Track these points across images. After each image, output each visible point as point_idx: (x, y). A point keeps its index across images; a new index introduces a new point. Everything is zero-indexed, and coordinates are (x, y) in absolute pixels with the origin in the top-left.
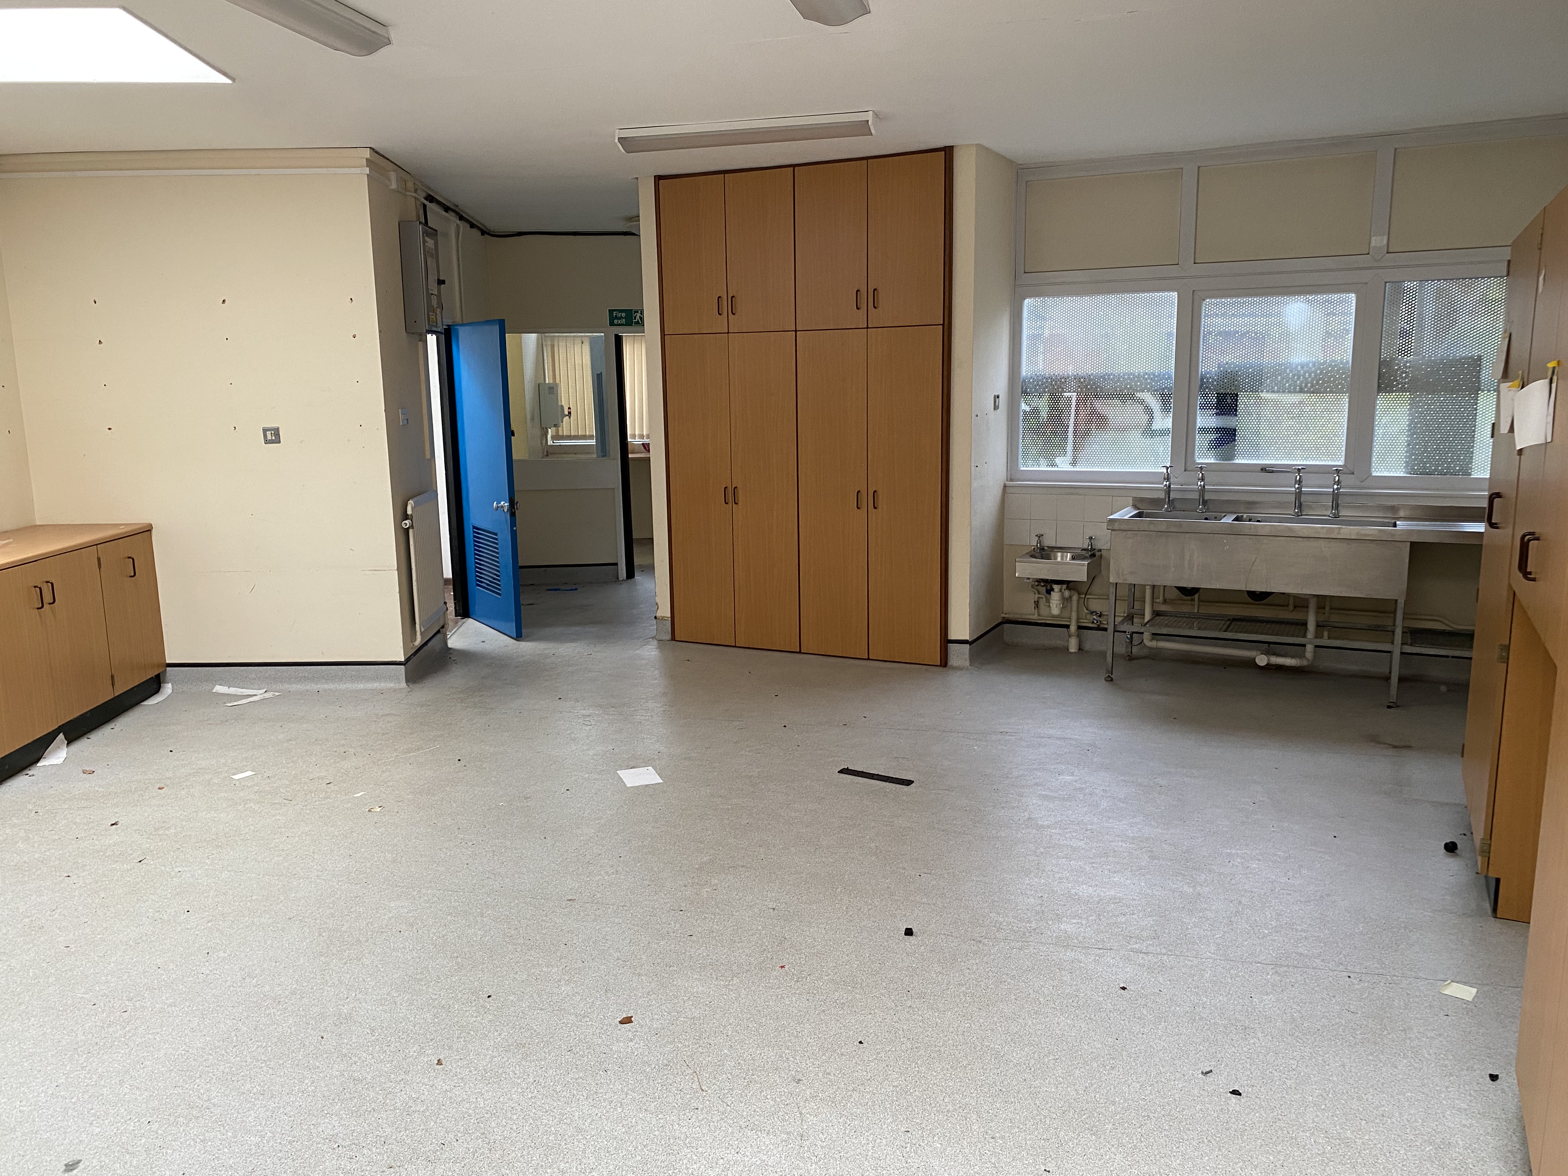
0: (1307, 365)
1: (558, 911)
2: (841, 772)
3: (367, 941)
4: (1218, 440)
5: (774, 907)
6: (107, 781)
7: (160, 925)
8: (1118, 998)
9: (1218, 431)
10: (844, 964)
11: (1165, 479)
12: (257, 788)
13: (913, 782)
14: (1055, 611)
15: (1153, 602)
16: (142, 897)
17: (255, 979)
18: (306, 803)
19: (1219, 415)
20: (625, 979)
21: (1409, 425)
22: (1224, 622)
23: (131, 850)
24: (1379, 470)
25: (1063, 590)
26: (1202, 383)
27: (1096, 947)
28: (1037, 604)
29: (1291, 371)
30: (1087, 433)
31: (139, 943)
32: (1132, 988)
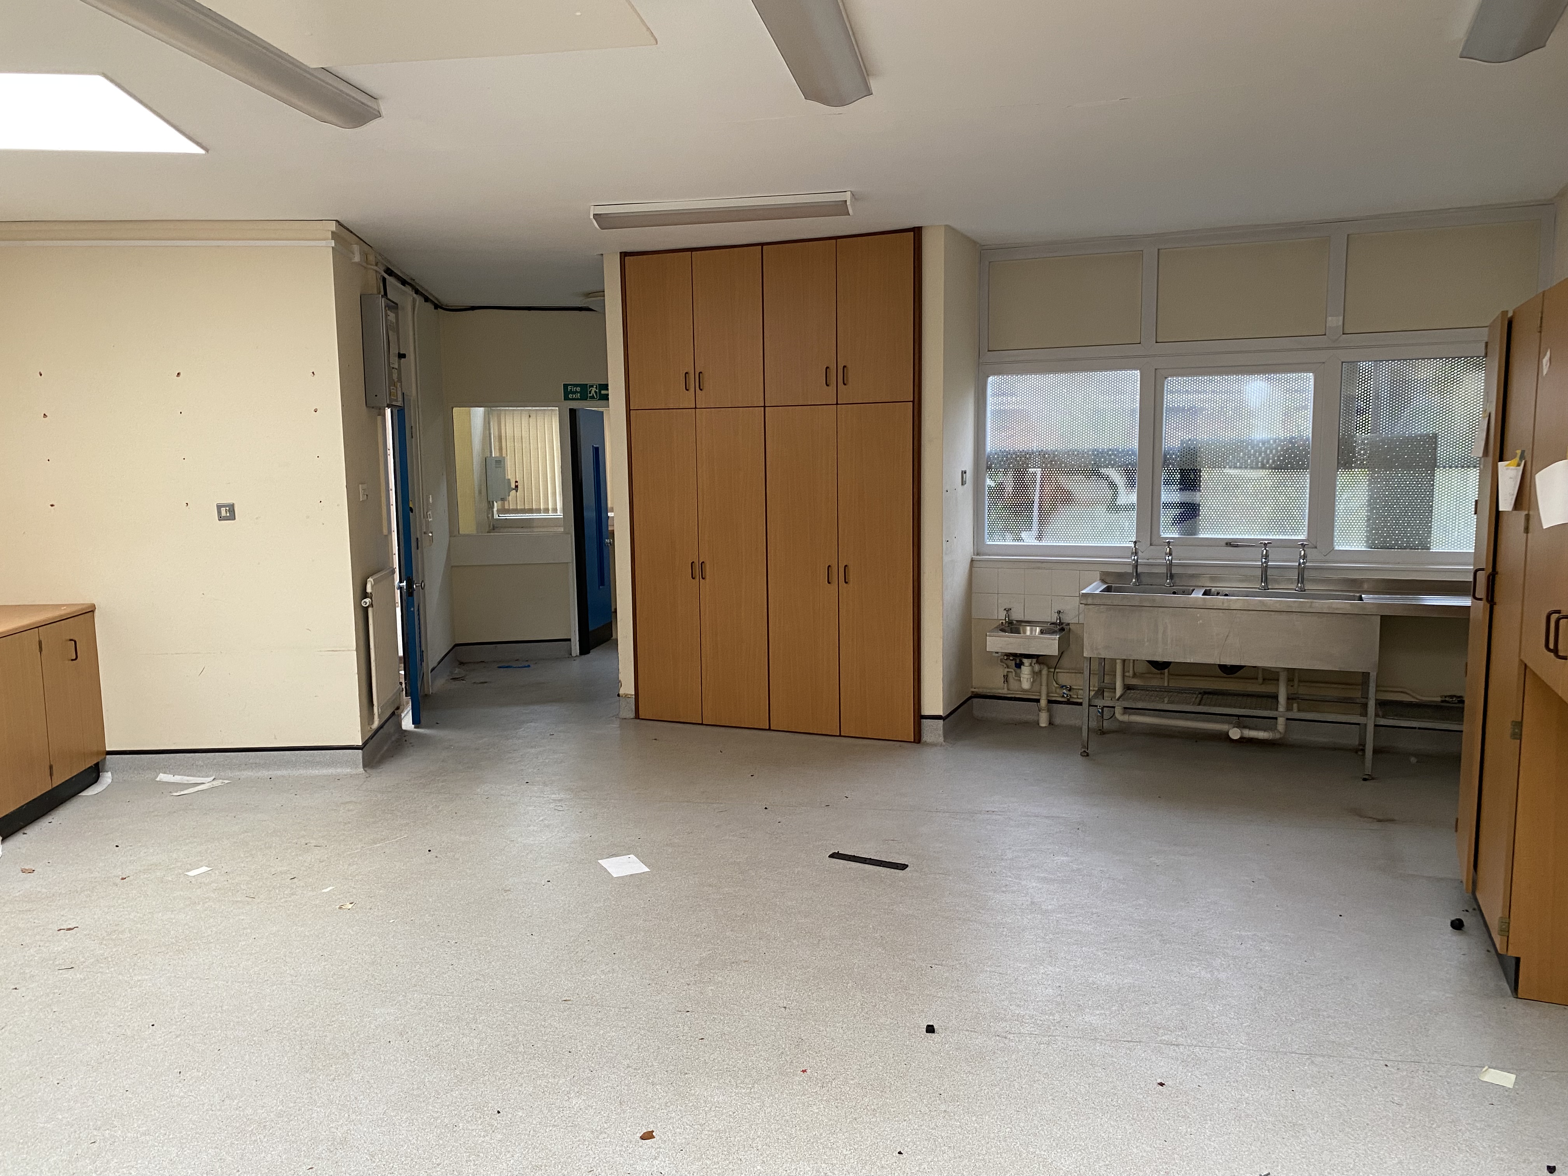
0: (1269, 442)
1: (557, 1015)
2: (832, 856)
3: (355, 1053)
4: (1182, 515)
5: (785, 1006)
6: (50, 880)
7: (124, 1042)
8: (1157, 1095)
9: (1183, 506)
10: (869, 1066)
11: (1132, 553)
12: (216, 885)
13: (907, 866)
14: (1026, 685)
15: (1124, 676)
16: (100, 1010)
17: (236, 1101)
18: (270, 901)
19: (1183, 490)
20: (639, 1089)
21: (1369, 501)
22: (1195, 696)
23: (83, 957)
24: (1341, 545)
25: (1033, 665)
26: (1165, 459)
27: (1125, 1039)
28: (1006, 678)
29: (1253, 448)
30: (1054, 507)
31: (101, 1063)
32: (1170, 1083)
